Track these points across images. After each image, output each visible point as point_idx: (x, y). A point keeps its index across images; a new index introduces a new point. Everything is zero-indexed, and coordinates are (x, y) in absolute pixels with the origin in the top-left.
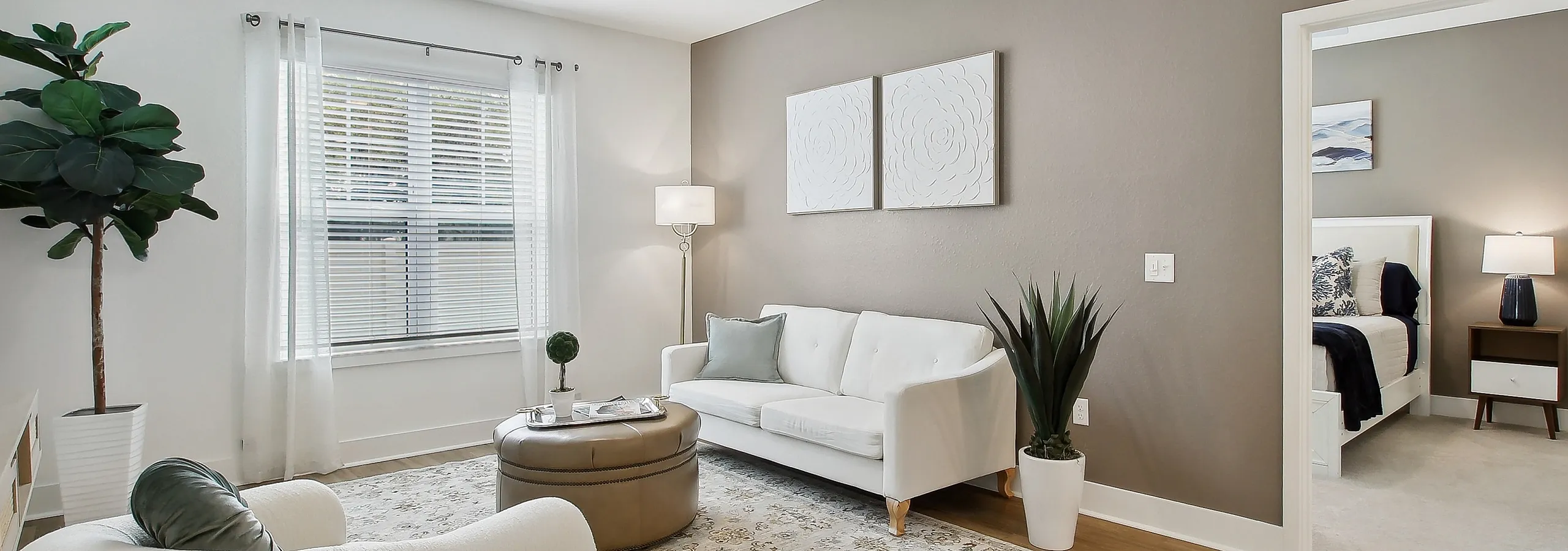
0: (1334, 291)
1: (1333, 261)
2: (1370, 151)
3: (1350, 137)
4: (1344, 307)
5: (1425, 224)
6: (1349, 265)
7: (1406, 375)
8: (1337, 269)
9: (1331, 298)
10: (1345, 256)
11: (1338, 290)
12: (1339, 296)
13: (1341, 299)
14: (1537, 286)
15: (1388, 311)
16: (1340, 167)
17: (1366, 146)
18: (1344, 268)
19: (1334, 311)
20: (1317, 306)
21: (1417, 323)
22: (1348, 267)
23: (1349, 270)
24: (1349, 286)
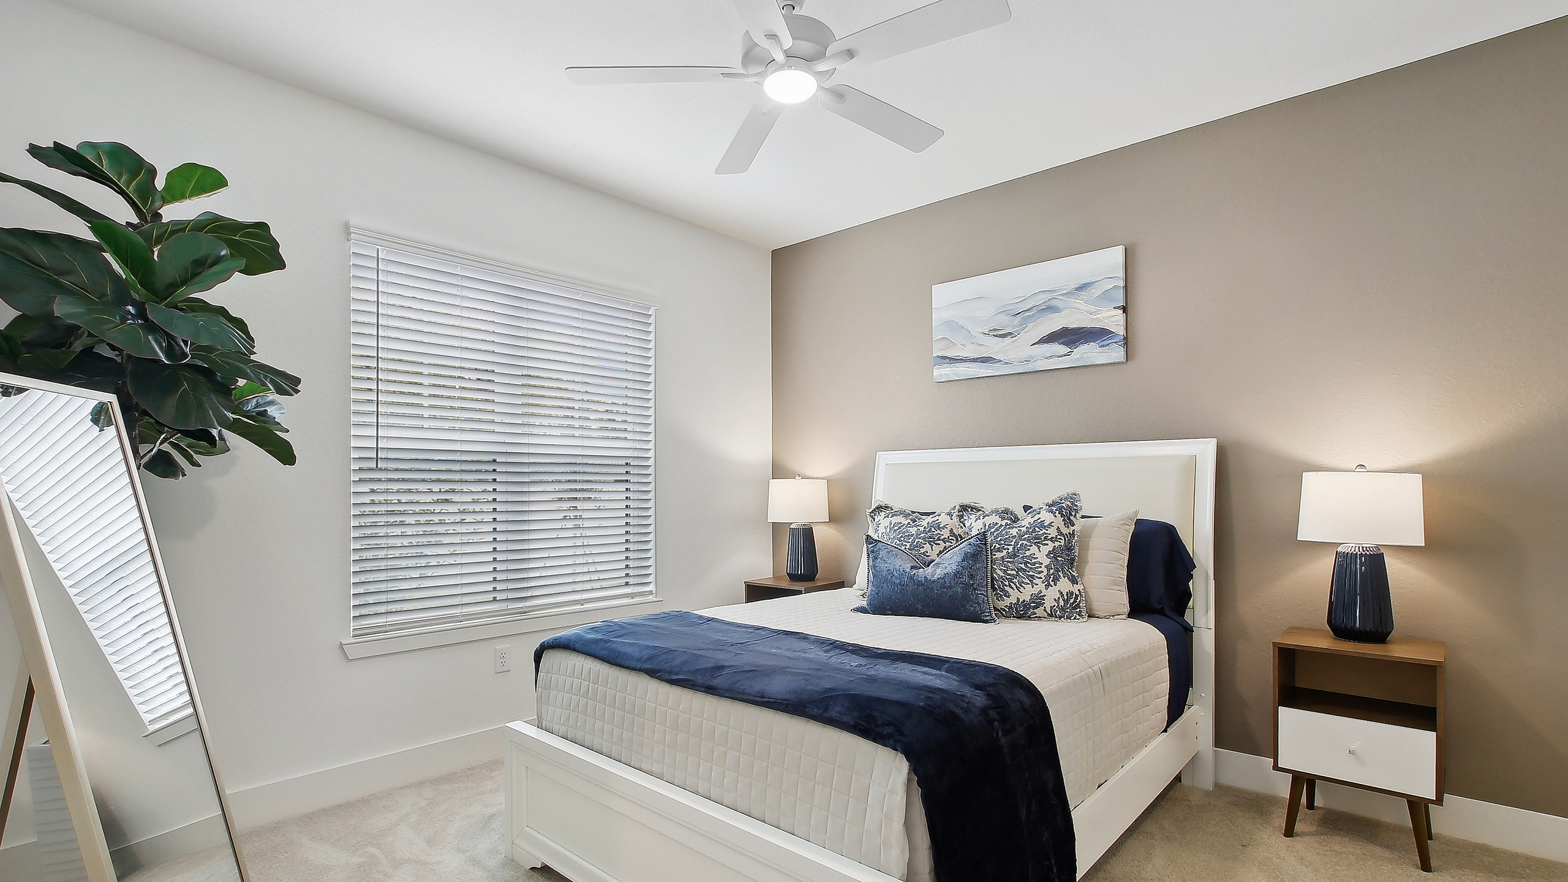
0: (1045, 573)
1: (1046, 517)
2: (1121, 331)
3: (1092, 308)
4: (1062, 603)
5: (1205, 451)
6: (1073, 525)
7: (1165, 731)
8: (1053, 532)
9: (1040, 586)
10: (1067, 509)
11: (1052, 571)
12: (1052, 583)
13: (1056, 588)
14: (1394, 567)
15: (1139, 609)
16: (1079, 359)
17: (1114, 321)
18: (1065, 531)
19: (1045, 610)
20: (1018, 599)
21: (1188, 630)
22: (1072, 528)
23: (1073, 535)
24: (1072, 564)
